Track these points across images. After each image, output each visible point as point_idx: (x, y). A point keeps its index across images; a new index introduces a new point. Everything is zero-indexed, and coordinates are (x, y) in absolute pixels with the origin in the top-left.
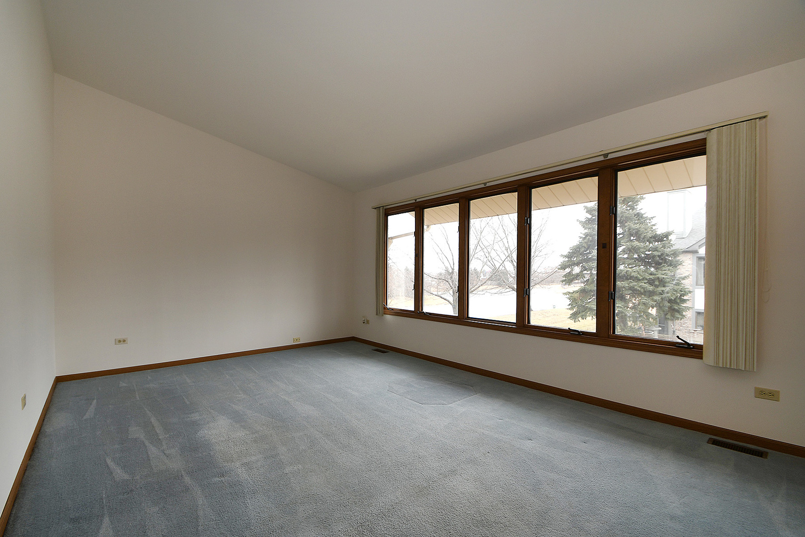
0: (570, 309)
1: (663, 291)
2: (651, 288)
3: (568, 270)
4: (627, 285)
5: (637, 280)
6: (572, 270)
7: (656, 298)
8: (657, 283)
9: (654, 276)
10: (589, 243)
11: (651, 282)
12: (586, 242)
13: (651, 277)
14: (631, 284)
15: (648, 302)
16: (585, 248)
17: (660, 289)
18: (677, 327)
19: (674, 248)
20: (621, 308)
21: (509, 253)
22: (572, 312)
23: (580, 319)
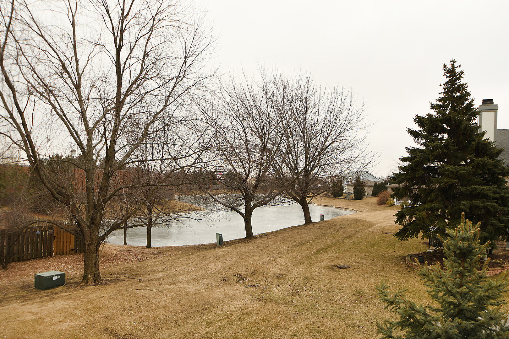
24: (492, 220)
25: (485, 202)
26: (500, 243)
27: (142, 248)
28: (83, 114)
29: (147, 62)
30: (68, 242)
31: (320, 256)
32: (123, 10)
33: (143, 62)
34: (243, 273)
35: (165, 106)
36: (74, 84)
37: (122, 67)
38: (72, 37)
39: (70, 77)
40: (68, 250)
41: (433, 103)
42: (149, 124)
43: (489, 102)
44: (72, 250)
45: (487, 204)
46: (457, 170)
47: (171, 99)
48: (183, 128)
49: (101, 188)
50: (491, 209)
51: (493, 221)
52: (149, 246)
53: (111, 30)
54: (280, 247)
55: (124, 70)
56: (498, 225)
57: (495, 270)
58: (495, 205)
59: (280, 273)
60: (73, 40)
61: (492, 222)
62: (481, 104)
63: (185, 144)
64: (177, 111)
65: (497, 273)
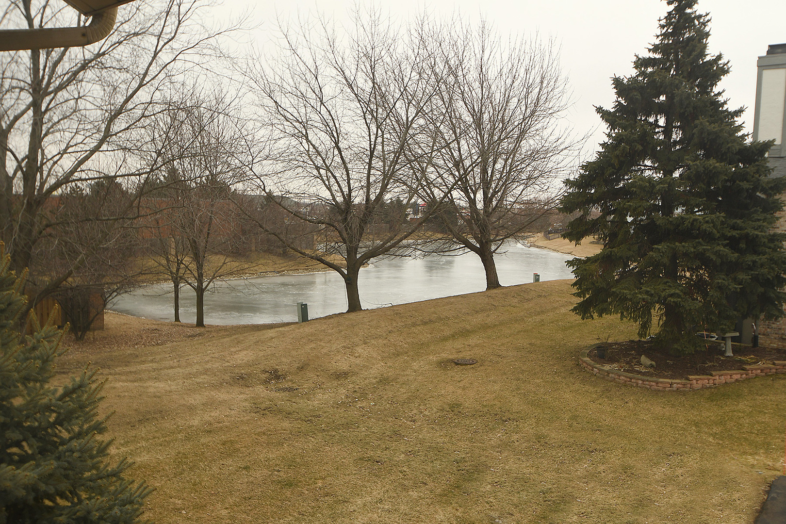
0: (578, 295)
1: (754, 262)
2: (734, 256)
3: (578, 213)
4: (692, 250)
5: (709, 237)
6: (587, 213)
7: (741, 276)
8: (743, 245)
9: (739, 232)
10: (622, 159)
11: (733, 243)
12: (617, 156)
13: (735, 233)
14: (700, 248)
15: (726, 283)
16: (614, 168)
17: (750, 258)
18: (761, 328)
19: (774, 175)
20: (679, 296)
21: (462, 172)
22: (580, 300)
23: (595, 315)
24: (720, 278)
25: (702, 245)
26: (774, 326)
27: (192, 326)
34: (282, 368)
41: (640, 57)
43: (780, 50)
45: (704, 249)
46: (653, 184)
50: (714, 257)
51: (720, 281)
52: (200, 323)
56: (730, 287)
57: (726, 375)
58: (720, 251)
59: (348, 369)
61: (718, 283)
62: (765, 54)
65: (729, 380)
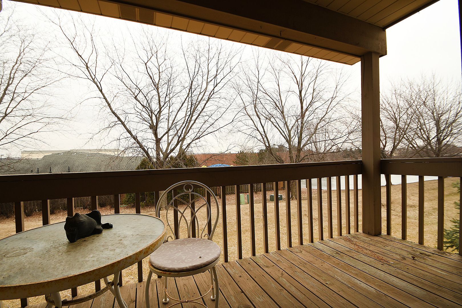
28: (286, 123)
29: (315, 94)
30: (280, 184)
31: (451, 197)
32: (302, 73)
33: (313, 94)
35: (326, 113)
36: (281, 111)
37: (303, 99)
38: (279, 91)
39: (279, 109)
40: (280, 188)
42: (318, 124)
44: (282, 188)
47: (329, 109)
48: (338, 123)
49: (296, 156)
53: (296, 83)
54: (413, 190)
55: (304, 100)
59: (413, 204)
60: (279, 93)
63: (339, 132)
64: (333, 115)
